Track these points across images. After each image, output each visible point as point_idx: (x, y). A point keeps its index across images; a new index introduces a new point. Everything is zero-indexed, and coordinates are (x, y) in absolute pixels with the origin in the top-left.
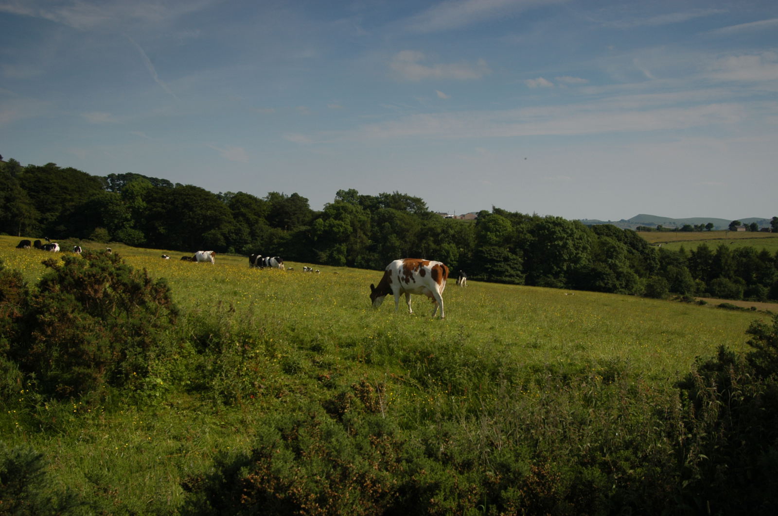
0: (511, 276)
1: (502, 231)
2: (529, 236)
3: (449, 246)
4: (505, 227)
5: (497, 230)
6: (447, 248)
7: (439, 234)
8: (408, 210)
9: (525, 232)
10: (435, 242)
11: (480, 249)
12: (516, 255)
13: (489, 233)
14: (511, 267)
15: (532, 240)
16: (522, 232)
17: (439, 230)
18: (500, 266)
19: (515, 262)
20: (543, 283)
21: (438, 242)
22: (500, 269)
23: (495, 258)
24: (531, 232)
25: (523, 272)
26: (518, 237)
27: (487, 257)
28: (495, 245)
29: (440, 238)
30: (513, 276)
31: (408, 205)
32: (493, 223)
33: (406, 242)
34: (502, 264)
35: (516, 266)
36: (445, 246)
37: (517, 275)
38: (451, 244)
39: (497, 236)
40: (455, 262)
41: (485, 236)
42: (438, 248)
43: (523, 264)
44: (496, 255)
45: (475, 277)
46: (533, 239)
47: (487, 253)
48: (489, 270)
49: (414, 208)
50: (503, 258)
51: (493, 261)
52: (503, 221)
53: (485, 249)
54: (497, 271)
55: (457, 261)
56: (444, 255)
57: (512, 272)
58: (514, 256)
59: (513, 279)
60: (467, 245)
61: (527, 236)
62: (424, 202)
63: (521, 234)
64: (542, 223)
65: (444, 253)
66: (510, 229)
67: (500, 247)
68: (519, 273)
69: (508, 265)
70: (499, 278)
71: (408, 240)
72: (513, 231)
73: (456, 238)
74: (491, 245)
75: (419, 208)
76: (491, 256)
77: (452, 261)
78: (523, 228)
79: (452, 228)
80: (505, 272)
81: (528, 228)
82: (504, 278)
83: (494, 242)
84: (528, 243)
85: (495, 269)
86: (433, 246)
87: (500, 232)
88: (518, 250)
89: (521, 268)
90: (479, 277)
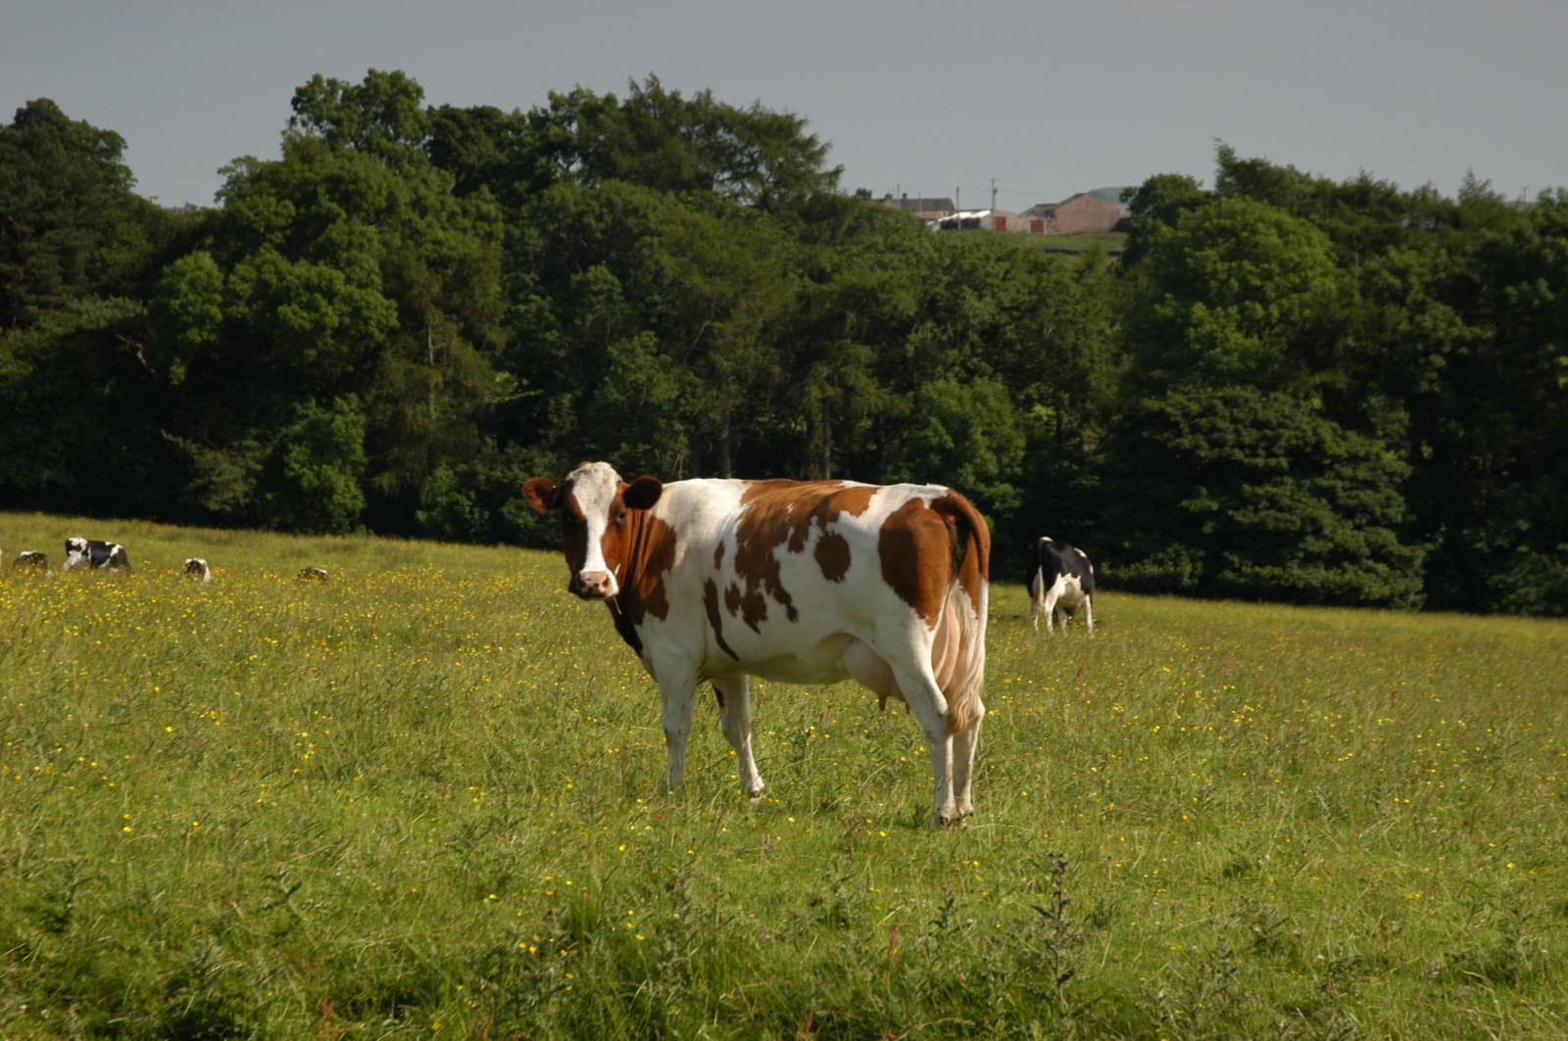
0: (1339, 557)
1: (1281, 294)
2: (1440, 319)
3: (966, 393)
4: (1297, 268)
5: (1249, 292)
6: (953, 405)
7: (906, 326)
8: (724, 183)
9: (1417, 294)
10: (883, 372)
11: (1151, 404)
12: (1368, 430)
13: (1199, 310)
14: (1336, 508)
15: (1459, 342)
16: (1399, 298)
17: (907, 303)
18: (1273, 503)
19: (1363, 474)
20: (1533, 593)
21: (896, 372)
22: (1270, 518)
23: (1238, 455)
24: (1457, 292)
25: (1409, 534)
26: (1378, 325)
27: (1189, 453)
28: (1241, 378)
29: (910, 348)
30: (1354, 558)
31: (721, 156)
32: (1224, 246)
33: (713, 376)
34: (1285, 490)
35: (1367, 496)
36: (945, 391)
37: (1379, 554)
38: (981, 384)
39: (1248, 325)
40: (1006, 488)
41: (1175, 331)
42: (903, 405)
43: (1406, 488)
44: (1249, 436)
45: (1124, 573)
46: (1469, 333)
47: (1195, 429)
48: (1208, 528)
49: (755, 176)
50: (1291, 452)
51: (1224, 475)
52: (1283, 233)
53: (1176, 402)
54: (1257, 531)
55: (1014, 481)
56: (941, 449)
57: (1348, 535)
58: (1356, 441)
59: (1351, 575)
60: (1077, 385)
61: (1427, 321)
62: (811, 141)
63: (1391, 310)
64: (1518, 235)
65: (937, 433)
66: (1325, 282)
67: (1267, 387)
68: (1388, 536)
69: (1319, 492)
70: (1266, 571)
71: (725, 365)
72: (1344, 292)
73: (1009, 344)
74: (1215, 376)
75: (786, 177)
76: (1214, 444)
77: (988, 480)
78: (1401, 273)
79: (979, 290)
80: (1300, 535)
81: (1435, 269)
82: (1297, 573)
83: (1234, 362)
84: (1438, 361)
85: (1245, 517)
86: (873, 395)
87: (1265, 303)
88: (1375, 401)
89: (1396, 513)
90: (1151, 570)
